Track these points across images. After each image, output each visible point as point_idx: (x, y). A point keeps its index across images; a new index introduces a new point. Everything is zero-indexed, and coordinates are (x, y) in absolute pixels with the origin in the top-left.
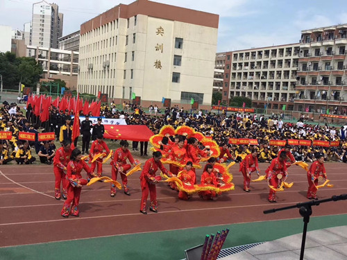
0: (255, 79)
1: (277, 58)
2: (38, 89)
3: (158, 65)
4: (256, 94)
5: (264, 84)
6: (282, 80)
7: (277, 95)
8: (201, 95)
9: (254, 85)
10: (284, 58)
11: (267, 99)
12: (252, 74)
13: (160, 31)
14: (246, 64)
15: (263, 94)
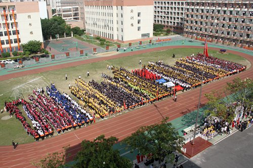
0: (163, 15)
1: (174, 6)
2: (72, 35)
3: (132, 25)
4: (164, 22)
5: (168, 17)
6: (176, 16)
7: (174, 23)
8: (149, 34)
9: (163, 17)
10: (176, 6)
11: (170, 24)
12: (162, 12)
13: (132, 11)
14: (159, 7)
15: (168, 22)
